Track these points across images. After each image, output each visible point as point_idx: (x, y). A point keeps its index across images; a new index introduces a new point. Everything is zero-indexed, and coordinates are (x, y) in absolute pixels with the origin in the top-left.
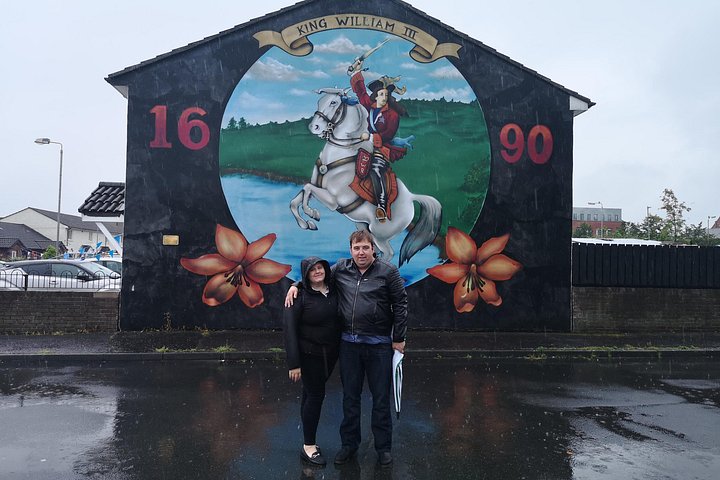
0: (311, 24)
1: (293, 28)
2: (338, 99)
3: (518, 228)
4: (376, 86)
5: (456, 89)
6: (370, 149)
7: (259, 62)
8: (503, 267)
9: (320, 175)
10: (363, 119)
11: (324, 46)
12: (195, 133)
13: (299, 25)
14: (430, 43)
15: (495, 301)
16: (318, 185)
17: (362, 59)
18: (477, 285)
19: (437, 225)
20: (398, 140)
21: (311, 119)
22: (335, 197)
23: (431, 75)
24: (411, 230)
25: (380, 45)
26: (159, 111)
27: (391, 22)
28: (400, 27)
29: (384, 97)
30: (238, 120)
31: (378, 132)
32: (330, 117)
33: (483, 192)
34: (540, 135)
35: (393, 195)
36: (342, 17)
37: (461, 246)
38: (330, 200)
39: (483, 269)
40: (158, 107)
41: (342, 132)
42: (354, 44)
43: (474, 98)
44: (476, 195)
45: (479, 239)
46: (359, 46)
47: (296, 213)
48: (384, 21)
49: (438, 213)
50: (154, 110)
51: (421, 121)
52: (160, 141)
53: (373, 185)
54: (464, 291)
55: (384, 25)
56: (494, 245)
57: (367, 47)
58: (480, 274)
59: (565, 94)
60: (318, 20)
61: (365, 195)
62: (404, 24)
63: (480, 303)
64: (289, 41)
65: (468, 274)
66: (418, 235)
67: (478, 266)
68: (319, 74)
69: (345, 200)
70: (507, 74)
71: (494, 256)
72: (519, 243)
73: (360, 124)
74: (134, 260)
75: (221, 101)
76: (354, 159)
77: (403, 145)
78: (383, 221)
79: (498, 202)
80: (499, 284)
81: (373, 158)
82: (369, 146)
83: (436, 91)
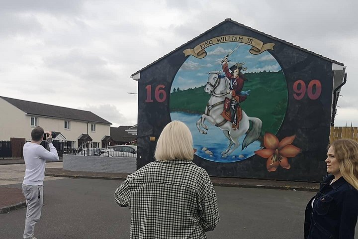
0: (206, 43)
1: (199, 46)
2: (217, 76)
3: (300, 132)
4: (233, 68)
5: (271, 66)
6: (230, 98)
7: (185, 63)
8: (292, 151)
9: (209, 110)
10: (228, 84)
11: (211, 53)
12: (161, 95)
13: (201, 44)
14: (259, 45)
15: (287, 167)
16: (208, 115)
17: (227, 56)
18: (278, 159)
19: (260, 131)
20: (243, 92)
21: (206, 85)
22: (214, 120)
23: (260, 60)
24: (247, 133)
25: (236, 49)
26: (149, 87)
27: (241, 37)
28: (245, 38)
29: (237, 73)
30: (176, 89)
31: (234, 89)
32: (213, 84)
33: (284, 114)
34: (315, 85)
35: (240, 118)
36: (219, 38)
37: (271, 141)
38: (212, 121)
39: (281, 152)
40: (148, 86)
41: (218, 91)
42: (224, 50)
43: (281, 69)
44: (279, 117)
45: (280, 138)
46: (226, 50)
47: (198, 126)
48: (238, 37)
49: (261, 125)
50: (146, 88)
51: (254, 83)
52: (149, 100)
53: (232, 114)
54: (272, 162)
55: (238, 40)
56: (288, 140)
57: (230, 51)
58: (280, 154)
59: (330, 62)
60: (209, 41)
61: (227, 118)
62: (247, 37)
63: (279, 168)
64: (196, 52)
65: (274, 154)
66: (251, 136)
67: (279, 150)
68: (209, 65)
69: (219, 121)
70: (298, 55)
71: (287, 146)
72: (300, 140)
73: (226, 86)
74: (140, 146)
75: (170, 81)
76: (223, 102)
77: (246, 95)
78: (235, 130)
79: (291, 119)
80: (289, 159)
81: (231, 102)
82: (230, 96)
83: (261, 67)
